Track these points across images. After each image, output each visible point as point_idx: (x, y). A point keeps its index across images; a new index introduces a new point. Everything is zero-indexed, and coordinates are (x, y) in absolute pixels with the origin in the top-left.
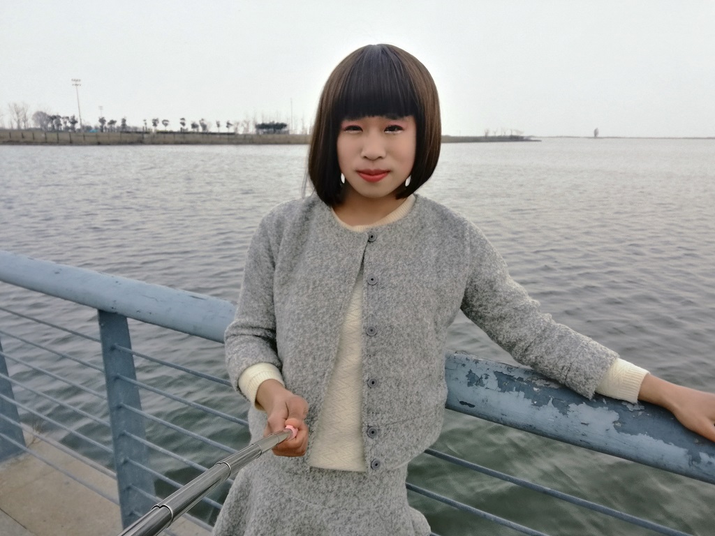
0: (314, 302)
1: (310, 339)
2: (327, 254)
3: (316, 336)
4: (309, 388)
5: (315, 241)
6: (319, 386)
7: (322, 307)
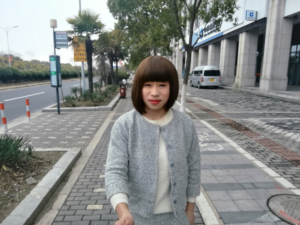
0: (146, 153)
1: (147, 167)
2: (146, 134)
3: (149, 166)
4: (150, 186)
5: (141, 129)
6: (153, 184)
7: (149, 155)
